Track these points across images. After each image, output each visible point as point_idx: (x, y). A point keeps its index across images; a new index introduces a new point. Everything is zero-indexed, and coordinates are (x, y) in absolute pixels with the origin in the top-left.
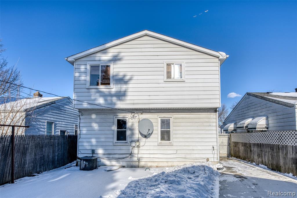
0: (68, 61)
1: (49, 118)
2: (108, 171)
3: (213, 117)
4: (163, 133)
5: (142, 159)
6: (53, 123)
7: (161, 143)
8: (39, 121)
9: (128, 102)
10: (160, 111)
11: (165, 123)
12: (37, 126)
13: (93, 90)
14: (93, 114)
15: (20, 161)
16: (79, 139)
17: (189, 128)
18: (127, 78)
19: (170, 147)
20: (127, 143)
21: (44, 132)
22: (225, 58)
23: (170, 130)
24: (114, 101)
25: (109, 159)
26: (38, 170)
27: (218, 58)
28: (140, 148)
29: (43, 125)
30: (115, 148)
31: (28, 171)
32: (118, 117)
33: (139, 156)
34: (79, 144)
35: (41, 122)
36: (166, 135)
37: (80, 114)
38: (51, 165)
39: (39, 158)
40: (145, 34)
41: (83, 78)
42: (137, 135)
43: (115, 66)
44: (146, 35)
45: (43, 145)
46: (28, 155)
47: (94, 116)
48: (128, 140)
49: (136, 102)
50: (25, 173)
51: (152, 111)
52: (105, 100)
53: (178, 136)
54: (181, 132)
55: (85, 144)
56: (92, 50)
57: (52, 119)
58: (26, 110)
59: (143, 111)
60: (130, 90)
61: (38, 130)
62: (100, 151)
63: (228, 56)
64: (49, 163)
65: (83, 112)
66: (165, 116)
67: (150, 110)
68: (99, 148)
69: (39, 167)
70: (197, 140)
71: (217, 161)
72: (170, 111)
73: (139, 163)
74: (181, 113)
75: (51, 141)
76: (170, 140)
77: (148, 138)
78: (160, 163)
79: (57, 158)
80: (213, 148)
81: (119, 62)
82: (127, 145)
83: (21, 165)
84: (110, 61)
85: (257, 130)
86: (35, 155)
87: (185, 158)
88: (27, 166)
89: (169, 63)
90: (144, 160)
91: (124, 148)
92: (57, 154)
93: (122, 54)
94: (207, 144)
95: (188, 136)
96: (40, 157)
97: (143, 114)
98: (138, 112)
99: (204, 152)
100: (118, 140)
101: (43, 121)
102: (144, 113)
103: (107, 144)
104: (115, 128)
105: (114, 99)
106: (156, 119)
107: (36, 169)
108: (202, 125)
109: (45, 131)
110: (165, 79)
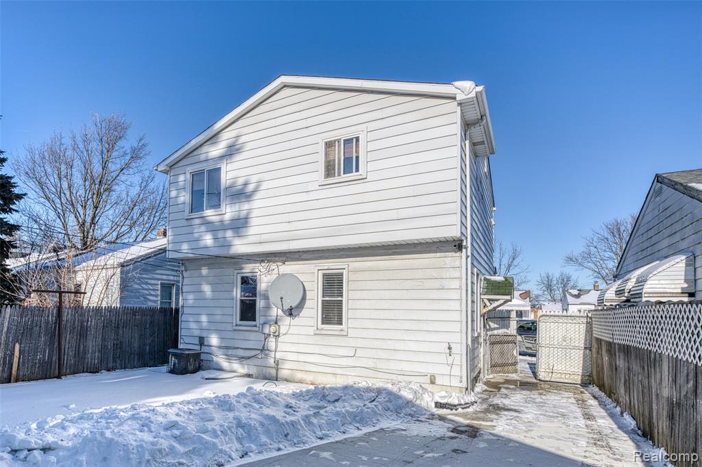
0: (161, 171)
1: (164, 277)
2: (206, 379)
3: (453, 265)
4: (326, 305)
5: (283, 363)
6: (173, 285)
7: (322, 329)
8: (147, 283)
9: (251, 239)
10: (320, 255)
11: (333, 284)
12: (141, 291)
13: (197, 221)
14: (204, 268)
15: (77, 347)
16: (182, 314)
17: (386, 294)
18: (251, 187)
19: (341, 341)
20: (256, 326)
21: (155, 302)
22: (473, 95)
23: (342, 301)
24: (228, 239)
25: (229, 357)
26: (110, 365)
27: (454, 98)
28: (280, 339)
29: (154, 290)
30: (236, 335)
31: (91, 365)
32: (244, 271)
33: (279, 355)
34: (182, 325)
35: (151, 284)
36: (332, 313)
37: (183, 269)
38: (136, 360)
39: (112, 345)
40: (283, 85)
41: (181, 199)
42: (275, 312)
43: (230, 167)
44: (285, 86)
45: (118, 324)
46: (90, 338)
47: (205, 271)
48: (260, 319)
49: (265, 238)
50: (87, 368)
51: (305, 256)
52: (215, 239)
53: (359, 314)
54: (366, 304)
55: (193, 325)
56: (194, 143)
57: (171, 278)
58: (122, 265)
59: (287, 257)
60: (254, 214)
61: (145, 298)
62: (214, 340)
63: (480, 88)
64: (132, 356)
65: (187, 264)
66: (331, 267)
67: (301, 254)
68: (212, 334)
69: (112, 361)
70: (408, 325)
71: (460, 385)
72: (343, 255)
73: (277, 371)
74: (367, 256)
75: (135, 318)
76: (341, 324)
77: (295, 316)
78: (319, 374)
79: (149, 349)
80: (450, 348)
81: (237, 157)
82: (256, 331)
83: (78, 354)
84: (222, 157)
85: (644, 299)
86: (104, 339)
87: (375, 369)
88: (89, 356)
89: (332, 139)
90: (287, 365)
91: (252, 336)
92: (148, 341)
93: (242, 140)
94: (434, 337)
95: (382, 315)
96: (114, 345)
97: (286, 263)
98: (277, 259)
99: (422, 358)
100: (242, 319)
101: (153, 282)
102: (288, 261)
103: (223, 326)
104: (237, 293)
105: (229, 234)
106: (310, 275)
107: (107, 363)
108: (421, 287)
109: (157, 301)
110: (322, 180)
